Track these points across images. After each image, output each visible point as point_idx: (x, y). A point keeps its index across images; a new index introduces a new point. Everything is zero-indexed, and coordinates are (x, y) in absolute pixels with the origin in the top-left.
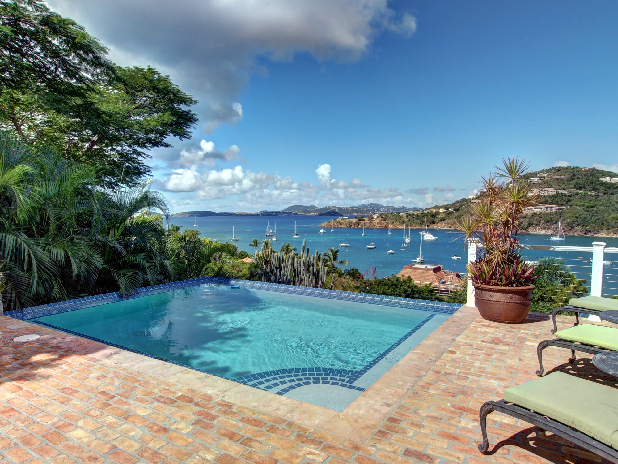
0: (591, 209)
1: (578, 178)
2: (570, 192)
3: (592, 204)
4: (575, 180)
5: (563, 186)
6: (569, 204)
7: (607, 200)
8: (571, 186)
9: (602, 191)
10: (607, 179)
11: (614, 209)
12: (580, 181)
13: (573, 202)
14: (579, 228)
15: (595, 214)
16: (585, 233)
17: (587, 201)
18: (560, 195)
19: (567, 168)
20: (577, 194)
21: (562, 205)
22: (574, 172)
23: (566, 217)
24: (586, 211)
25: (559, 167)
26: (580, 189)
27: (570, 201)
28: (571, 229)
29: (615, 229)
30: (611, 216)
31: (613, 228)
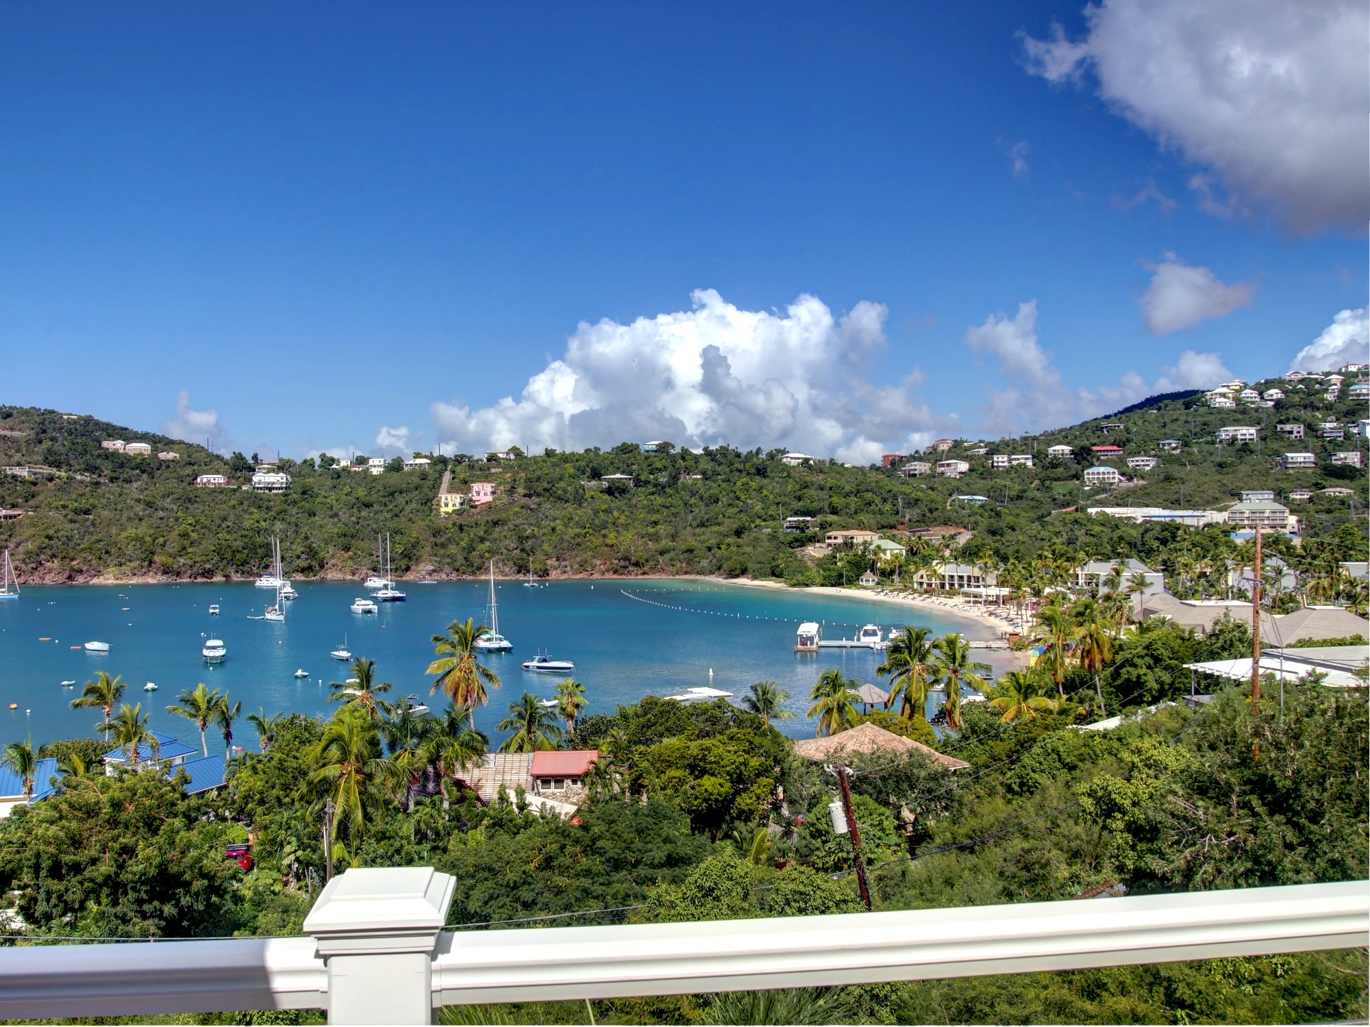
0: (82, 517)
1: (53, 439)
2: (35, 474)
3: (84, 503)
4: (47, 444)
5: (17, 457)
6: (31, 503)
7: (117, 495)
8: (36, 457)
9: (106, 472)
10: (119, 444)
11: (132, 515)
12: (58, 447)
13: (40, 498)
14: (56, 564)
15: (92, 529)
16: (70, 578)
17: (74, 496)
18: (9, 479)
19: (26, 412)
20: (51, 479)
21: (14, 506)
22: (43, 423)
23: (24, 538)
24: (72, 521)
25: (11, 407)
26: (58, 465)
27: (33, 496)
28: (36, 569)
29: (135, 564)
30: (125, 534)
31: (130, 561)
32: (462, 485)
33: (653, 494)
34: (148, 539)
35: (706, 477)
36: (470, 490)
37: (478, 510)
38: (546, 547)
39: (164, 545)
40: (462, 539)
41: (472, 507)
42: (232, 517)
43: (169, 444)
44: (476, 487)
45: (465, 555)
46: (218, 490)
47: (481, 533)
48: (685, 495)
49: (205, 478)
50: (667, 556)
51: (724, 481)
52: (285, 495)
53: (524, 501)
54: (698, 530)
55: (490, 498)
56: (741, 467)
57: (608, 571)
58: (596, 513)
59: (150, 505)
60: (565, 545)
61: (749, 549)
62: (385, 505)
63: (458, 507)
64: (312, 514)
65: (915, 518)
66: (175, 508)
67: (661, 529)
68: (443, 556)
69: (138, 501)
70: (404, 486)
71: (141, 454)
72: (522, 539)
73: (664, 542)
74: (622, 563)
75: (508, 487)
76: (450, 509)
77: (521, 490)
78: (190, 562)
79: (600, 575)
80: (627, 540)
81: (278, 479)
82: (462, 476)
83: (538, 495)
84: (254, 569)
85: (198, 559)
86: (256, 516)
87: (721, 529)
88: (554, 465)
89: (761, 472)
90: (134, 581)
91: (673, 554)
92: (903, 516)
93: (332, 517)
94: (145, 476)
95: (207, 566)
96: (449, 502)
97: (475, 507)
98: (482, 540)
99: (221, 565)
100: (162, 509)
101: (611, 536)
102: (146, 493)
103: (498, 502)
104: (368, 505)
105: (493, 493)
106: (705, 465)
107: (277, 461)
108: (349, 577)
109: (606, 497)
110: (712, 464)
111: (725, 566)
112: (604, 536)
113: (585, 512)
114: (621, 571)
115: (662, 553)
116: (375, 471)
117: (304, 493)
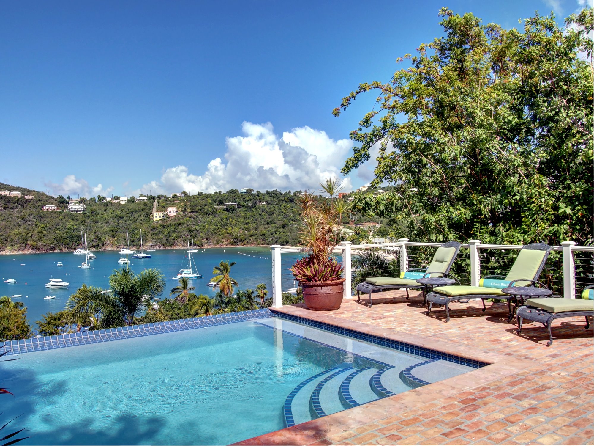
7: (8, 215)
9: (2, 205)
10: (6, 192)
11: (16, 224)
29: (18, 245)
30: (13, 232)
31: (17, 244)
32: (163, 208)
33: (246, 211)
34: (24, 234)
35: (268, 203)
36: (166, 210)
37: (170, 219)
38: (201, 234)
39: (31, 237)
40: (164, 232)
41: (168, 218)
42: (61, 224)
43: (29, 192)
44: (169, 209)
45: (166, 238)
46: (53, 212)
47: (173, 229)
48: (260, 211)
49: (47, 207)
50: (254, 237)
51: (276, 205)
52: (84, 214)
53: (190, 215)
54: (266, 226)
55: (175, 214)
56: (283, 199)
57: (229, 244)
58: (222, 219)
59: (23, 219)
60: (210, 233)
61: (289, 234)
62: (130, 218)
63: (162, 218)
64: (97, 222)
65: (357, 219)
66: (35, 220)
67: (250, 225)
68: (157, 239)
69: (18, 217)
70: (137, 209)
71: (17, 197)
72: (191, 231)
73: (252, 231)
74: (235, 241)
75: (183, 209)
76: (158, 219)
77: (189, 210)
78: (44, 244)
79: (225, 246)
80: (236, 231)
81: (80, 207)
82: (162, 204)
83: (197, 212)
84: (73, 246)
85: (48, 243)
86: (72, 223)
87: (276, 225)
88: (202, 199)
89: (291, 201)
90: (19, 253)
91: (256, 236)
92: (352, 219)
93: (106, 223)
94: (20, 206)
95: (52, 246)
96: (158, 216)
97: (169, 218)
98: (173, 232)
99: (58, 245)
100: (29, 221)
101: (230, 229)
102: (21, 214)
103: (179, 216)
104: (122, 218)
105: (177, 211)
106: (267, 198)
107: (78, 199)
108: (116, 249)
109: (226, 212)
110: (270, 198)
111: (279, 241)
112: (226, 229)
113: (217, 219)
114: (235, 244)
115: (251, 236)
116: (123, 203)
117: (92, 213)
